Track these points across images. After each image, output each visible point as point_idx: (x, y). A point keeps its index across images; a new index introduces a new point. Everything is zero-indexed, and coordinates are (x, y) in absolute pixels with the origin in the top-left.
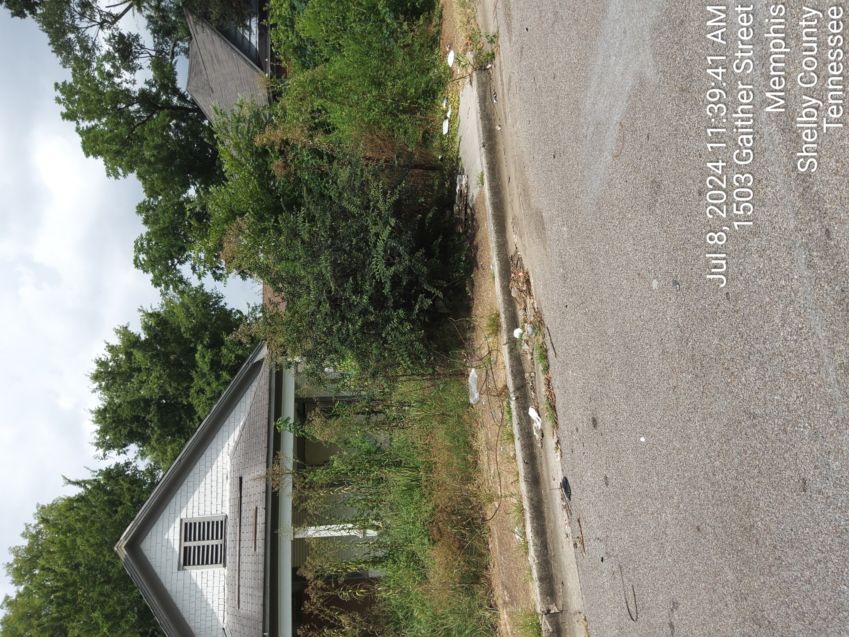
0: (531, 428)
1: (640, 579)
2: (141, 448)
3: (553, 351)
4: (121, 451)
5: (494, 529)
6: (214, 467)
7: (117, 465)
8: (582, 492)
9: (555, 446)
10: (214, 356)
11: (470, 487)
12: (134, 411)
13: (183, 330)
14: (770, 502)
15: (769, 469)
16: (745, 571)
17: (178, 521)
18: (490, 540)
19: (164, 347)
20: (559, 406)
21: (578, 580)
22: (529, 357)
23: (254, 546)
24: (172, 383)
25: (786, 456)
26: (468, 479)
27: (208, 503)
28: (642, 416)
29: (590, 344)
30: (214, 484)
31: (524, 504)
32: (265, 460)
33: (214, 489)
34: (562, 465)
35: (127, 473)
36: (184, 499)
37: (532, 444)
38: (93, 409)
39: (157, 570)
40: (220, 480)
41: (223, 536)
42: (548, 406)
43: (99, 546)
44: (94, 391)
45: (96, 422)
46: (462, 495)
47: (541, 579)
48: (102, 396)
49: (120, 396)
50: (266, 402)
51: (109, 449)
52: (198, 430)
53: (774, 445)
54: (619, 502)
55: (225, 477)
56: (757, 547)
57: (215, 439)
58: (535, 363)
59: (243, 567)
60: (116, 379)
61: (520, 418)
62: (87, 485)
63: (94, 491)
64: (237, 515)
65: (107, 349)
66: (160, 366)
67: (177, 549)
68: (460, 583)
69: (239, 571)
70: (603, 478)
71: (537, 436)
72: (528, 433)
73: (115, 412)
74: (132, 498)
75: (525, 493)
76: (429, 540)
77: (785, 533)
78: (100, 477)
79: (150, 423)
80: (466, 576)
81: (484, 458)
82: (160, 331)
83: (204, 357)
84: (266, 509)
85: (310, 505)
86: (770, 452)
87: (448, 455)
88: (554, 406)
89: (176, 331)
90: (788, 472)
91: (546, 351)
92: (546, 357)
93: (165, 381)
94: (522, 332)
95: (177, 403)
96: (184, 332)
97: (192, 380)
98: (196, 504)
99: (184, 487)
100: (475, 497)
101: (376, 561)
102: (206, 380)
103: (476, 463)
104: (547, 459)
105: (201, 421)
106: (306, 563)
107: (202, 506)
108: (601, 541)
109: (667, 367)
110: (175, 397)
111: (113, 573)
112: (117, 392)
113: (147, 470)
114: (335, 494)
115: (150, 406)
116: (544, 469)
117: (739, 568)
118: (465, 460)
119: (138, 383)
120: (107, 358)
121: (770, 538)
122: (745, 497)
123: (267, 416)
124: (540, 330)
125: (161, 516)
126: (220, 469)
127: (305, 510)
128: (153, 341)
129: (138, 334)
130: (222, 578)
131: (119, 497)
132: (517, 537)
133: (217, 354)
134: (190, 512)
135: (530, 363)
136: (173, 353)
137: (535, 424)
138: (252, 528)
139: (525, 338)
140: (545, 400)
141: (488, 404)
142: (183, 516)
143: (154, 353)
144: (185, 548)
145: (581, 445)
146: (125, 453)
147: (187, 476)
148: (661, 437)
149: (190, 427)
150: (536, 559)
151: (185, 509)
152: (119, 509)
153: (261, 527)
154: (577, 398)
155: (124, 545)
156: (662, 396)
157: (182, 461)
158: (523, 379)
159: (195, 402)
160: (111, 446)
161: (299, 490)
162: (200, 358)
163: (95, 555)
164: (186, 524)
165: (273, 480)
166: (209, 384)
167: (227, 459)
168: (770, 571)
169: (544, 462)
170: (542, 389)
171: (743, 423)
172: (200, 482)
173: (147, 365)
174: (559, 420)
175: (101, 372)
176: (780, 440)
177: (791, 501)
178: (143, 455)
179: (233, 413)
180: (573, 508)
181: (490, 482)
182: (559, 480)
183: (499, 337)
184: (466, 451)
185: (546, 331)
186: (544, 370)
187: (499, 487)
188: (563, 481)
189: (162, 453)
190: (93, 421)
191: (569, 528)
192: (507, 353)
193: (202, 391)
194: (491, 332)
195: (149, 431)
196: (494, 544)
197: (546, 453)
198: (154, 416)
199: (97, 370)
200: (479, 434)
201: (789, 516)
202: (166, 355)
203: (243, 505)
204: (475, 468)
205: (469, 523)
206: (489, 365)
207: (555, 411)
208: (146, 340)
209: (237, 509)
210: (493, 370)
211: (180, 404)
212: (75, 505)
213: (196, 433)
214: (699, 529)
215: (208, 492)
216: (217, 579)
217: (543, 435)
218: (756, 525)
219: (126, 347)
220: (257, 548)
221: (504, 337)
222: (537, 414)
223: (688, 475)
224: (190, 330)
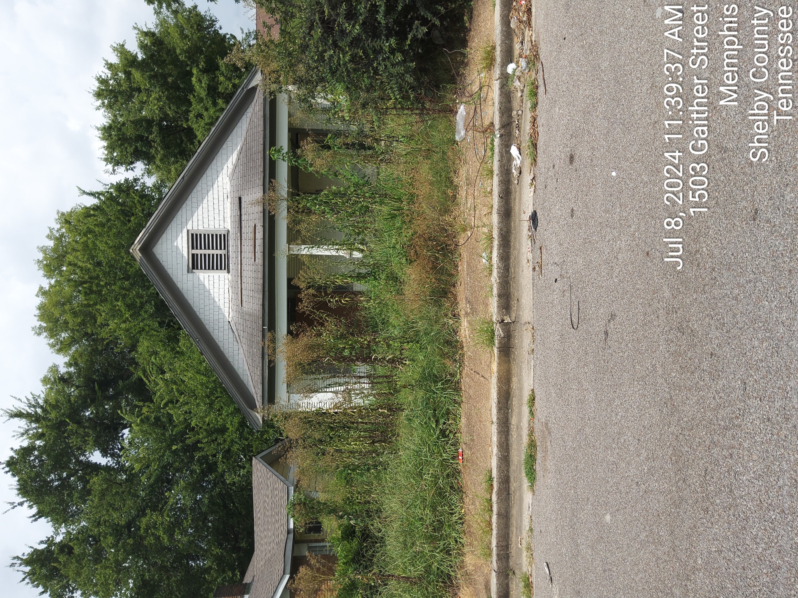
0: (510, 165)
1: (586, 296)
2: (147, 167)
3: (544, 88)
4: (128, 167)
5: (465, 255)
6: (215, 186)
7: (126, 180)
8: (548, 224)
9: (530, 182)
10: (210, 81)
11: (447, 218)
12: (138, 130)
13: (178, 51)
14: (719, 230)
15: (727, 200)
16: (681, 290)
17: (185, 231)
18: (459, 263)
19: (161, 68)
20: (540, 144)
21: (532, 298)
22: (519, 94)
23: (253, 258)
24: (171, 105)
25: (746, 188)
26: (446, 211)
27: (211, 218)
28: (619, 152)
29: (581, 79)
30: (216, 201)
31: (493, 233)
32: (261, 183)
33: (216, 206)
34: (534, 199)
35: (136, 188)
36: (189, 213)
37: (509, 180)
38: (99, 126)
39: (169, 271)
40: (221, 199)
41: (226, 247)
42: (530, 144)
43: (117, 248)
44: (98, 109)
45: (103, 139)
46: (439, 225)
47: (500, 296)
48: (106, 114)
49: (123, 115)
50: (261, 128)
51: (118, 165)
52: (198, 151)
53: (737, 177)
54: (581, 231)
55: (225, 197)
56: (696, 270)
57: (215, 161)
58: (524, 101)
59: (244, 274)
60: (118, 97)
61: (502, 156)
62: (101, 196)
63: (107, 202)
64: (238, 230)
65: (106, 67)
66: (159, 87)
67: (185, 254)
68: (430, 296)
69: (241, 277)
70: (570, 211)
71: (515, 172)
72: (507, 170)
73: (119, 130)
74: (143, 210)
75: (496, 224)
76: (407, 260)
77: (726, 258)
78: (112, 190)
79: (153, 144)
80: (436, 291)
81: (462, 193)
82: (156, 51)
83: (200, 81)
84: (264, 226)
85: (302, 227)
86: (732, 184)
87: (430, 188)
88: (536, 144)
89: (171, 52)
90: (744, 203)
91: (537, 87)
92: (536, 94)
93: (165, 103)
94: (515, 67)
95: (177, 126)
96: (180, 54)
97: (190, 104)
98: (200, 218)
99: (188, 202)
100: (450, 226)
101: (360, 277)
102: (204, 104)
103: (455, 197)
104: (520, 194)
105: (200, 143)
106: (299, 275)
107: (206, 220)
108: (558, 265)
109: (653, 102)
110: (175, 120)
111: (131, 271)
112: (120, 111)
113: (154, 186)
114: (326, 220)
115: (152, 127)
116: (517, 203)
117: (676, 287)
118: (445, 194)
119: (139, 104)
120: (107, 76)
121: (711, 262)
122: (697, 226)
123: (262, 143)
124: (534, 65)
125: (170, 226)
126: (220, 189)
127: (299, 231)
128: (149, 61)
129: (135, 53)
130: (227, 282)
131: (131, 208)
132: (484, 261)
133: (213, 79)
134: (195, 224)
135: (519, 101)
136: (171, 75)
137: (514, 162)
138: (252, 242)
139: (518, 73)
140: (528, 138)
141: (472, 140)
142: (189, 227)
143: (152, 73)
144: (193, 255)
145: (555, 181)
146: (132, 169)
147: (191, 192)
148: (632, 172)
149: (191, 150)
150: (498, 279)
151: (191, 222)
152: (132, 218)
153: (259, 242)
154: (559, 135)
155: (138, 248)
156: (641, 131)
157: (185, 178)
158: (510, 116)
159: (194, 126)
160: (119, 163)
161: (293, 215)
162: (196, 82)
163: (114, 255)
164: (192, 235)
165: (269, 205)
166: (207, 110)
167: (227, 180)
168: (704, 289)
169: (517, 197)
170: (527, 127)
171: (713, 157)
172: (203, 199)
173: (146, 85)
174: (538, 158)
175: (103, 90)
176: (743, 173)
177: (739, 229)
178: (149, 173)
179: (230, 137)
180: (538, 237)
181: (466, 214)
182: (529, 213)
183: (492, 71)
184: (446, 186)
185: (540, 66)
186: (532, 107)
187: (473, 219)
188: (532, 214)
189: (166, 172)
190: (99, 137)
191: (531, 255)
192: (497, 89)
193: (199, 116)
194: (485, 65)
195: (153, 151)
196: (463, 267)
197: (521, 189)
198: (156, 136)
199: (98, 88)
200: (461, 171)
201: (733, 243)
202: (164, 77)
203: (243, 222)
204: (454, 201)
205: (443, 249)
206: (479, 101)
207: (536, 149)
208: (143, 60)
209: (238, 225)
210: (482, 107)
211: (180, 126)
212: (92, 212)
213: (197, 153)
214: (648, 254)
215: (211, 208)
216: (222, 283)
217: (520, 173)
218: (701, 250)
219: (125, 66)
220: (257, 259)
221: (497, 72)
222: (518, 152)
223: (649, 207)
224: (186, 52)
